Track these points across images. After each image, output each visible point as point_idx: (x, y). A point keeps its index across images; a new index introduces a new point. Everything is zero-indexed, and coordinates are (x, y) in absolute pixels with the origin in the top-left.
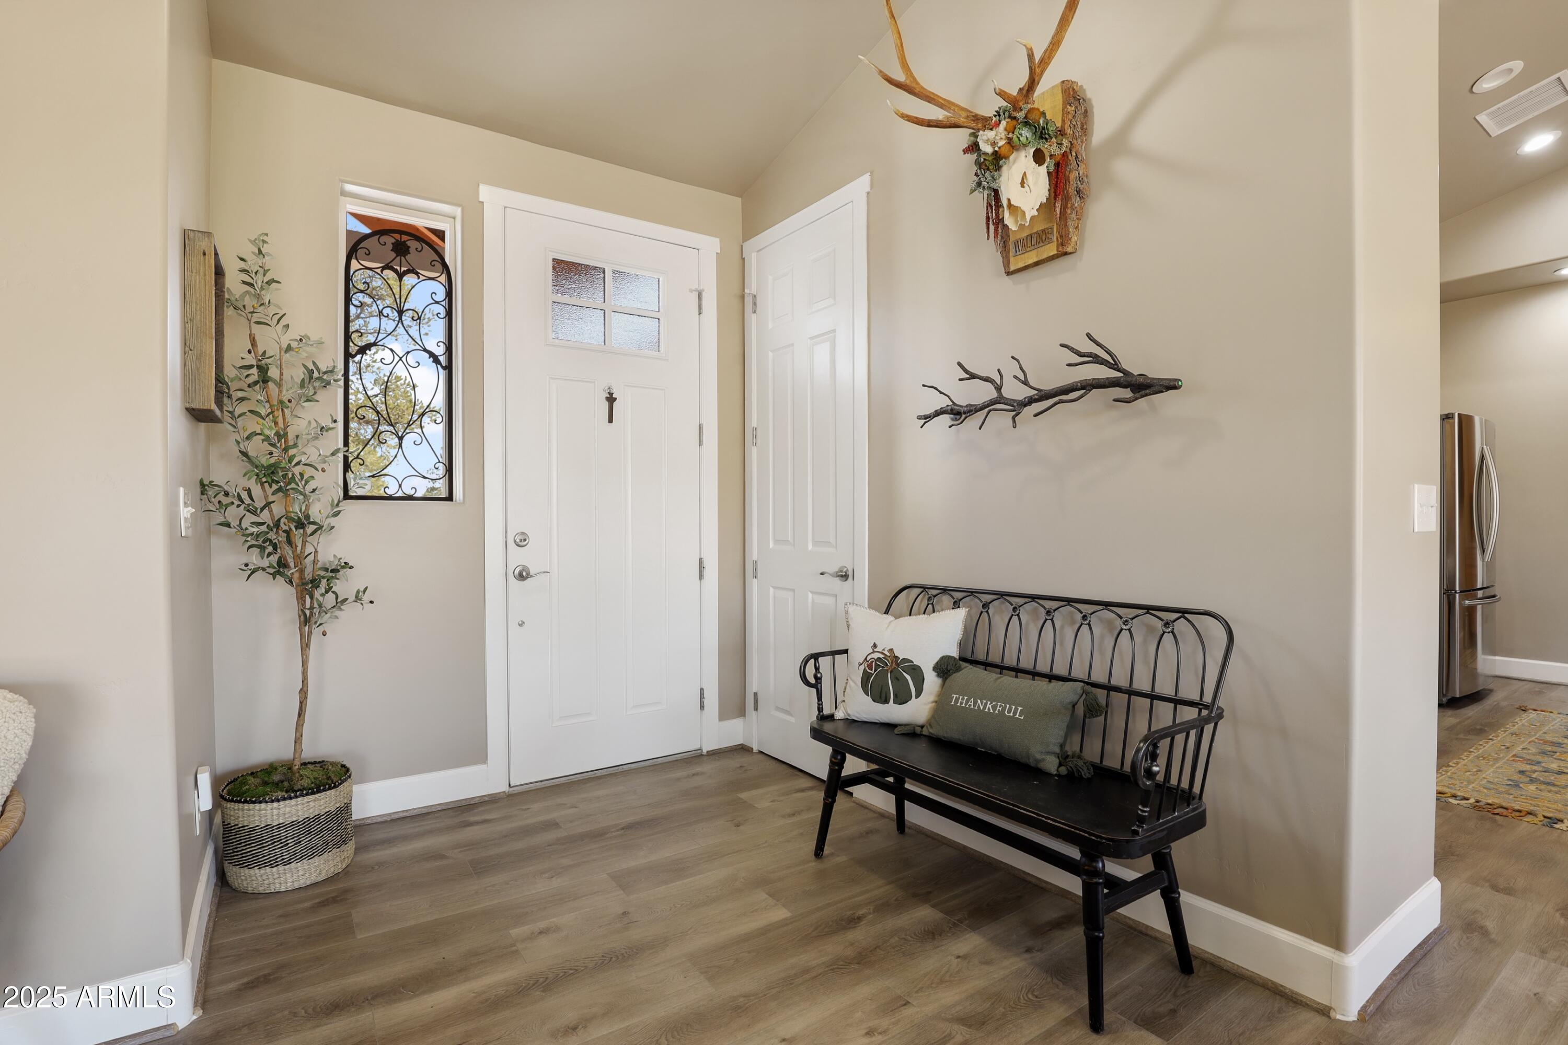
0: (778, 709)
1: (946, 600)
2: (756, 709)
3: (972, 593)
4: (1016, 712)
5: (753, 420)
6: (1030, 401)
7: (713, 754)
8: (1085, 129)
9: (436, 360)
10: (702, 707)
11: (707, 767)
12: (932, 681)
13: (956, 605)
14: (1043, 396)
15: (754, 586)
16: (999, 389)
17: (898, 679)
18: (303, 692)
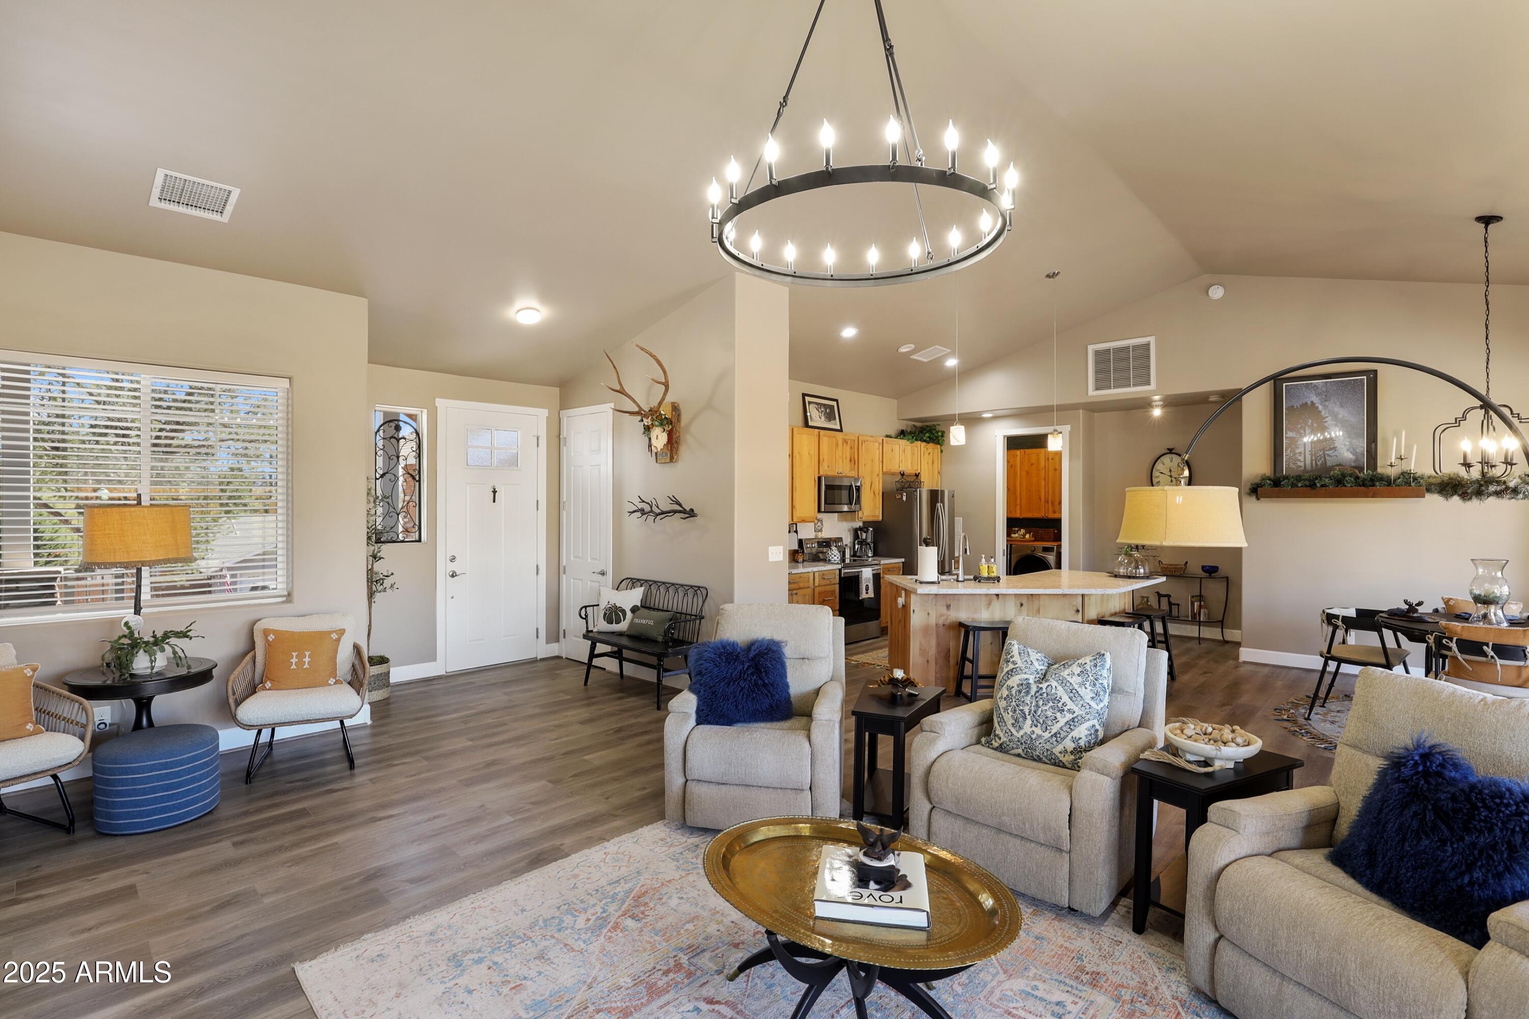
0: (575, 636)
1: (639, 584)
2: (564, 637)
3: (646, 581)
4: (651, 623)
5: (564, 498)
6: (659, 514)
7: (542, 660)
8: (679, 421)
9: (414, 478)
10: (537, 637)
11: (539, 664)
12: (629, 615)
13: (641, 586)
14: (663, 513)
15: (564, 578)
16: (651, 508)
17: (617, 614)
18: (370, 626)
